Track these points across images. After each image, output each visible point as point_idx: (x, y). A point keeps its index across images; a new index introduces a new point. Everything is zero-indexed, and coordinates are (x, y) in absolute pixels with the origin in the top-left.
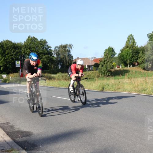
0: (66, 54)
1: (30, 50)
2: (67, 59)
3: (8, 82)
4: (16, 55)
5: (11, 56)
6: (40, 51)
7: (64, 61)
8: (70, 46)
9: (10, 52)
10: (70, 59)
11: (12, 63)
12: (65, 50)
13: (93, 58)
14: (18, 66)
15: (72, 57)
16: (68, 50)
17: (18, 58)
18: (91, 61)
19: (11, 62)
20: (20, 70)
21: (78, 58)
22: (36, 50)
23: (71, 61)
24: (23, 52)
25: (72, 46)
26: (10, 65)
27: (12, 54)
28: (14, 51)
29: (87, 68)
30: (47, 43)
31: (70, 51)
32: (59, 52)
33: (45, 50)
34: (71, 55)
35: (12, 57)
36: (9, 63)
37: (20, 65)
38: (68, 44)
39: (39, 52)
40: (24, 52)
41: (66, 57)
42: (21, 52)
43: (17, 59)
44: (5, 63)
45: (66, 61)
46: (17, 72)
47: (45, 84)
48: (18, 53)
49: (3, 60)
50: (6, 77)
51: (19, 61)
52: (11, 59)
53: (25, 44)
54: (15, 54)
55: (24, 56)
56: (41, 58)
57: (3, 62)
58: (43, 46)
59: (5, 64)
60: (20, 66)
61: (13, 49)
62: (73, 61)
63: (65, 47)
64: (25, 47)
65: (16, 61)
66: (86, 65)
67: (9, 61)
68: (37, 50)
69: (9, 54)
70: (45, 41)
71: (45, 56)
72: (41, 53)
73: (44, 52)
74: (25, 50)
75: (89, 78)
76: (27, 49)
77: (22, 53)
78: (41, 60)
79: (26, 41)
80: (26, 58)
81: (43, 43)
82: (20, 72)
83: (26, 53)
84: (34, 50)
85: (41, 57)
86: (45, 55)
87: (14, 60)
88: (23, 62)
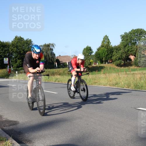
0: (49, 52)
2: (50, 56)
7: (47, 58)
8: (53, 45)
10: (53, 57)
12: (48, 49)
13: (73, 56)
14: (6, 62)
15: (54, 55)
16: (51, 48)
18: (71, 58)
20: (8, 66)
21: (60, 56)
23: (54, 59)
25: (54, 45)
28: (2, 50)
29: (68, 64)
30: (32, 42)
31: (52, 49)
32: (43, 51)
34: (53, 53)
38: (51, 43)
39: (25, 51)
41: (49, 55)
43: (6, 57)
45: (49, 58)
46: (5, 68)
48: (6, 51)
51: (7, 59)
53: (13, 43)
54: (3, 52)
55: (11, 53)
58: (29, 45)
60: (8, 63)
61: (2, 48)
62: (55, 58)
63: (48, 46)
64: (13, 46)
65: (4, 59)
66: (67, 62)
68: (23, 49)
70: (31, 40)
75: (69, 73)
76: (14, 48)
77: (10, 51)
79: (13, 40)
80: (13, 55)
81: (29, 42)
82: (8, 68)
83: (13, 51)
84: (20, 49)
87: (2, 57)
88: (10, 59)
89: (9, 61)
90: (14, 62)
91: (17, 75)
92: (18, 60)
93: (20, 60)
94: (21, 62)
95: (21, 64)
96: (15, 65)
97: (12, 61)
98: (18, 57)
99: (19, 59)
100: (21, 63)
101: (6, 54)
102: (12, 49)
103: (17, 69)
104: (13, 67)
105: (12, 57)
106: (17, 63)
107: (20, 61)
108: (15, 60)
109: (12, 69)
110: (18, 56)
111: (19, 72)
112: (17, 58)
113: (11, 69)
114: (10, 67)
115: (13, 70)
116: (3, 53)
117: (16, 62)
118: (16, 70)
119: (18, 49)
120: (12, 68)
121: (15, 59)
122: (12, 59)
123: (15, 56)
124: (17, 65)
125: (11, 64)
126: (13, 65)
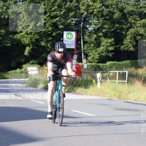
1: (103, 5)
4: (65, 16)
5: (52, 18)
6: (129, 8)
9: (51, 9)
11: (53, 37)
17: (69, 24)
19: (50, 35)
20: (75, 57)
22: (117, 5)
24: (84, 8)
26: (47, 42)
27: (55, 13)
28: (60, 7)
33: (142, 5)
35: (54, 20)
36: (46, 38)
37: (74, 43)
39: (126, 11)
40: (87, 10)
42: (79, 9)
47: (139, 98)
48: (69, 10)
50: (37, 72)
51: (74, 34)
52: (52, 26)
54: (62, 13)
55: (85, 19)
56: (131, 28)
57: (31, 33)
60: (73, 47)
65: (65, 33)
69: (48, 14)
71: (143, 21)
72: (131, 13)
73: (140, 10)
74: (90, 3)
77: (82, 11)
78: (129, 32)
80: (90, 24)
82: (74, 62)
83: (91, 11)
84: (112, 5)
85: (131, 23)
86: (141, 19)
87: (59, 29)
88: (81, 34)
89: (78, 40)
90: (92, 45)
91: (99, 84)
92: (102, 39)
93: (110, 38)
94: (112, 45)
95: (112, 51)
96: (94, 54)
97: (85, 42)
98: (104, 31)
99: (106, 36)
100: (111, 48)
101: (68, 21)
102: (89, 6)
103: (101, 64)
104: (90, 58)
105: (87, 29)
106: (101, 48)
107: (110, 41)
108: (96, 39)
109: (85, 66)
110: (106, 26)
111: (105, 74)
112: (101, 34)
113: (82, 66)
114: (80, 60)
115: (87, 69)
116: (61, 16)
117: (98, 44)
118: (97, 69)
119: (107, 7)
120: (84, 61)
121: (95, 36)
122: (86, 34)
123: (96, 27)
124: (99, 54)
125: (84, 50)
126: (89, 54)
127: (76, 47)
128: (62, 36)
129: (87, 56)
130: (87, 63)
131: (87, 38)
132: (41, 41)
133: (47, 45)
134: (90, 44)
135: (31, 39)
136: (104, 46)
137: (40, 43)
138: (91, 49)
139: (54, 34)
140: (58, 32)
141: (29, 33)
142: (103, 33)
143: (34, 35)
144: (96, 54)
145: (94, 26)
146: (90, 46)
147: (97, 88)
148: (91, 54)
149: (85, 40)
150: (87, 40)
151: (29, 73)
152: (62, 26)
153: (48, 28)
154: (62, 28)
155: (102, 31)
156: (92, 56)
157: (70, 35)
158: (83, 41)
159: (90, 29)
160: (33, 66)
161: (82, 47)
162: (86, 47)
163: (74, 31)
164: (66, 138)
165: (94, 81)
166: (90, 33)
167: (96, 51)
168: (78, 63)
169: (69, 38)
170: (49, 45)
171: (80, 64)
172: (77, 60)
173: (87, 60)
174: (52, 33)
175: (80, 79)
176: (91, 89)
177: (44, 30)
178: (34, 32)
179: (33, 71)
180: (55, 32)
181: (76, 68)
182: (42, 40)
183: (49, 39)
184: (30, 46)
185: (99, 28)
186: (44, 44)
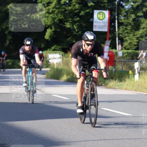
3: (65, 78)
11: (80, 17)
19: (77, 15)
26: (74, 23)
36: (72, 18)
37: (107, 24)
44: (61, 17)
49: (53, 5)
50: (60, 60)
57: (53, 12)
59: (61, 21)
60: (106, 29)
65: (96, 12)
67: (71, 11)
82: (107, 48)
87: (88, 7)
88: (116, 14)
89: (111, 21)
90: (129, 28)
91: (137, 76)
92: (142, 20)
96: (132, 39)
97: (120, 24)
98: (145, 9)
104: (126, 44)
105: (123, 7)
106: (141, 31)
108: (134, 20)
109: (120, 54)
112: (140, 14)
113: (117, 53)
114: (113, 46)
115: (123, 57)
117: (137, 26)
118: (135, 57)
120: (119, 47)
121: (133, 16)
122: (121, 14)
123: (135, 5)
124: (137, 38)
125: (119, 34)
126: (125, 39)
127: (109, 29)
128: (92, 15)
129: (122, 41)
130: (122, 49)
131: (122, 18)
132: (65, 22)
133: (73, 26)
134: (127, 25)
135: (54, 19)
136: (144, 28)
137: (64, 24)
138: (127, 33)
139: (82, 13)
140: (88, 11)
141: (50, 11)
142: (144, 13)
143: (57, 14)
144: (134, 38)
145: (132, 3)
146: (126, 29)
147: (134, 81)
148: (127, 38)
149: (121, 21)
150: (123, 21)
151: (50, 61)
152: (92, 4)
153: (75, 5)
154: (91, 6)
155: (142, 9)
156: (129, 41)
157: (101, 15)
158: (118, 23)
159: (127, 7)
160: (56, 53)
161: (117, 30)
162: (121, 29)
163: (106, 10)
164: (95, 142)
165: (130, 72)
166: (127, 12)
167: (134, 35)
168: (112, 50)
169: (101, 18)
170: (75, 27)
171: (114, 51)
172: (110, 46)
173: (122, 46)
174: (80, 12)
175: (114, 70)
176: (127, 82)
177: (70, 8)
178: (57, 11)
179: (55, 58)
180: (84, 11)
181: (109, 55)
182: (67, 21)
183: (76, 20)
184: (51, 28)
185: (138, 6)
186: (69, 26)
